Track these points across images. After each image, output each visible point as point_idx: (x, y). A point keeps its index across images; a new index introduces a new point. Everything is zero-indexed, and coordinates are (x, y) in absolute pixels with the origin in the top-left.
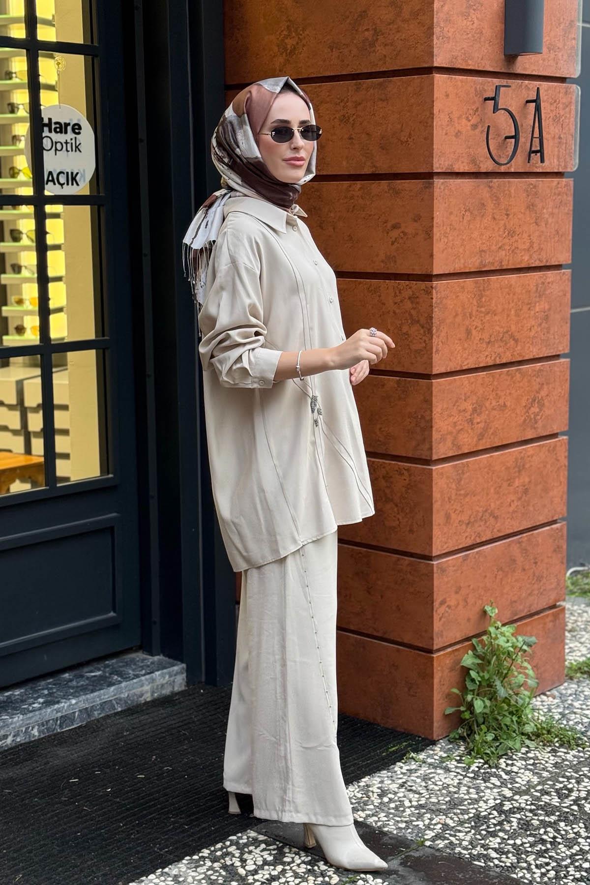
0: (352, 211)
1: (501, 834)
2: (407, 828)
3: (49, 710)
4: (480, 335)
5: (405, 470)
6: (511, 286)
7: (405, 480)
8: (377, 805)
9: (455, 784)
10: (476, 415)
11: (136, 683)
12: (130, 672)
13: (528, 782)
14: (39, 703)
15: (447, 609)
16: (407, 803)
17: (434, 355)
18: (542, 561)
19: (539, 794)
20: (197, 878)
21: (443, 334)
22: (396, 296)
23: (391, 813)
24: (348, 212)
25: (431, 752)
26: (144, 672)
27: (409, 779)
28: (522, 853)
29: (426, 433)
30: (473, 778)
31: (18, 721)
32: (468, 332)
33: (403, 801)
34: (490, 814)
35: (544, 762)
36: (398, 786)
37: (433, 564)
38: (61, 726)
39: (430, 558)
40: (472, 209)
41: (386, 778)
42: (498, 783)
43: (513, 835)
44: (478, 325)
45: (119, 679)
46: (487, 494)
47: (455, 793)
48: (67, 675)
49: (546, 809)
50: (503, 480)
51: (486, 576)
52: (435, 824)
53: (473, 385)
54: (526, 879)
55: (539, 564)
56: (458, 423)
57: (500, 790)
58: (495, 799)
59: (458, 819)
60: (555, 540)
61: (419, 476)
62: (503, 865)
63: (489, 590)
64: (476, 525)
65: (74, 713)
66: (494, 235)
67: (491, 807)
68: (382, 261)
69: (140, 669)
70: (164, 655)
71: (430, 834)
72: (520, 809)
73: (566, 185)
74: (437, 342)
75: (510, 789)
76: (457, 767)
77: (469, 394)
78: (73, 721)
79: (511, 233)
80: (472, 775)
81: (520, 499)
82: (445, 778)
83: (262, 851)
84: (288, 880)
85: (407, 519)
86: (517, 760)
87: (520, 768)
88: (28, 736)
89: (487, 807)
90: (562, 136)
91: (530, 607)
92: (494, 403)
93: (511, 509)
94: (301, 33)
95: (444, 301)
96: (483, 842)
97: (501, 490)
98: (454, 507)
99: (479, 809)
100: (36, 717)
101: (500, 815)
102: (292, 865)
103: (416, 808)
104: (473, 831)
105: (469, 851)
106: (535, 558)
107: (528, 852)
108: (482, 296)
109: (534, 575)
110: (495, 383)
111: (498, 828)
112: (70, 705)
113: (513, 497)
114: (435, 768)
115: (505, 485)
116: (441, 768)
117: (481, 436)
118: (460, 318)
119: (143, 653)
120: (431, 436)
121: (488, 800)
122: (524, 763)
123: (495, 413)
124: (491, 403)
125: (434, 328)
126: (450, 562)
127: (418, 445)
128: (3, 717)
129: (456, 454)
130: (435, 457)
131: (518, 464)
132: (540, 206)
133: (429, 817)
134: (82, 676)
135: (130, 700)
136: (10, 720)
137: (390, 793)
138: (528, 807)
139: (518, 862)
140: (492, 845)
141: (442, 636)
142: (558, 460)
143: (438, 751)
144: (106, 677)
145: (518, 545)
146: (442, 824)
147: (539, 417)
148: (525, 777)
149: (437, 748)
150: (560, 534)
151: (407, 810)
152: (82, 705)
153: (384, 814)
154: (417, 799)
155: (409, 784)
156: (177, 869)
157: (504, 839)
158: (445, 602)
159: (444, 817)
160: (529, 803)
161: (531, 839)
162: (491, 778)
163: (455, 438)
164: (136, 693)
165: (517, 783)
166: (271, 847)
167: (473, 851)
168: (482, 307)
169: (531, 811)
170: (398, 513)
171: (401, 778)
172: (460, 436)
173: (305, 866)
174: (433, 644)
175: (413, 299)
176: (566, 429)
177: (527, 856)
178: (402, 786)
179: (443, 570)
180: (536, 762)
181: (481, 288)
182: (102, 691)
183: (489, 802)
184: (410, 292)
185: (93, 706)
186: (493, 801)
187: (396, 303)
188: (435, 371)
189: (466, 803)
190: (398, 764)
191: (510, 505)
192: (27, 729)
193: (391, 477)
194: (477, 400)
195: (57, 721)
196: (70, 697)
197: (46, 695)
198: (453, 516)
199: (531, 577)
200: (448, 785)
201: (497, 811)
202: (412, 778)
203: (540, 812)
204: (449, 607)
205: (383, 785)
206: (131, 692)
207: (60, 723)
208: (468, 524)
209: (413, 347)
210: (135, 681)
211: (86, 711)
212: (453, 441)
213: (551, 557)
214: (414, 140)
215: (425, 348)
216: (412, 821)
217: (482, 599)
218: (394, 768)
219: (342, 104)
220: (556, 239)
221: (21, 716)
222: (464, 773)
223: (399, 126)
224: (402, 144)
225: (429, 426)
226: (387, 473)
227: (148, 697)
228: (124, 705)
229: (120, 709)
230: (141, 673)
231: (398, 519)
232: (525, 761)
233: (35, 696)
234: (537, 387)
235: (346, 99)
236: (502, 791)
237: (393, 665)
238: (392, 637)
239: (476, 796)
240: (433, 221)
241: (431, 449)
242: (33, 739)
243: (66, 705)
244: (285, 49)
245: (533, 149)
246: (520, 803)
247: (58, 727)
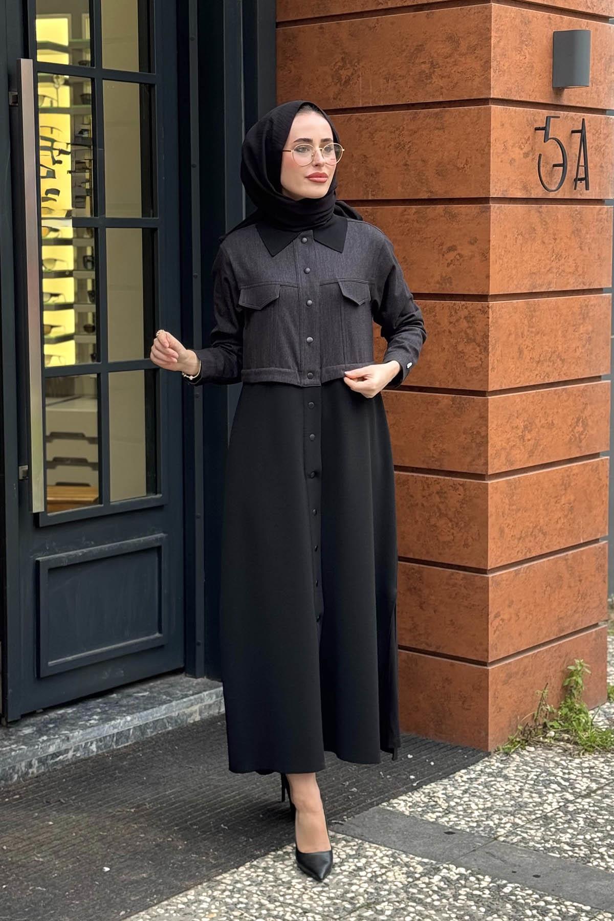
0: (407, 234)
1: (570, 831)
2: (479, 826)
3: (107, 726)
4: (531, 354)
5: (461, 485)
6: (558, 307)
7: (460, 495)
8: (445, 808)
9: (517, 790)
10: (527, 432)
11: (185, 702)
12: (178, 692)
13: (587, 787)
14: (95, 720)
15: (501, 622)
16: (474, 806)
17: (490, 372)
18: (587, 578)
19: (600, 798)
20: (286, 869)
21: (498, 352)
22: (451, 316)
23: (460, 815)
24: (402, 235)
25: (488, 764)
26: (191, 692)
27: (471, 786)
28: (593, 846)
29: (482, 448)
30: (534, 785)
31: (78, 736)
32: (521, 352)
33: (470, 804)
34: (556, 814)
35: (599, 771)
36: (462, 792)
37: (488, 577)
38: (117, 743)
39: (484, 571)
40: (524, 233)
41: (448, 786)
42: (559, 789)
43: (582, 832)
44: (529, 345)
45: (168, 698)
46: (537, 510)
47: (518, 797)
48: (115, 695)
49: (608, 809)
50: (551, 497)
51: (535, 592)
52: (505, 823)
53: (525, 403)
54: (603, 867)
55: (583, 581)
56: (512, 439)
57: (561, 795)
58: (559, 802)
59: (526, 819)
60: (597, 559)
61: (474, 490)
62: (577, 855)
63: (539, 605)
64: (527, 540)
65: (129, 730)
66: (543, 258)
67: (556, 809)
68: (438, 282)
69: (186, 690)
70: (208, 678)
71: (502, 832)
72: (584, 811)
73: (607, 212)
74: (493, 359)
75: (571, 793)
76: (515, 776)
77: (520, 411)
78: (127, 738)
79: (559, 257)
80: (532, 782)
81: (566, 516)
82: (506, 785)
83: (342, 847)
84: (374, 870)
85: (461, 534)
86: (573, 770)
87: (577, 776)
88: (87, 752)
89: (551, 809)
90: (603, 165)
91: (575, 624)
92: (543, 421)
93: (559, 526)
94: (356, 64)
95: (500, 321)
96: (554, 837)
97: (549, 506)
98: (508, 522)
99: (545, 810)
100: (94, 733)
101: (566, 815)
102: (375, 858)
103: (484, 810)
104: (543, 829)
105: (543, 845)
106: (580, 576)
107: (599, 845)
108: (532, 317)
109: (579, 593)
110: (544, 402)
111: (566, 825)
112: (125, 722)
113: (559, 514)
114: (493, 776)
115: (553, 501)
116: (500, 777)
117: (531, 453)
118: (513, 336)
119: (186, 676)
120: (486, 451)
121: (552, 803)
122: (580, 772)
123: (543, 431)
124: (540, 421)
125: (490, 346)
126: (504, 576)
127: (474, 460)
128: (63, 732)
129: (510, 469)
130: (490, 472)
131: (565, 482)
132: (584, 232)
133: (498, 817)
134: (129, 696)
135: (180, 719)
136: (71, 735)
137: (455, 798)
138: (592, 808)
139: (591, 853)
140: (563, 839)
141: (496, 649)
142: (600, 480)
143: (495, 763)
144: (154, 697)
145: (565, 562)
146: (512, 823)
147: (583, 437)
148: (583, 784)
149: (493, 761)
150: (602, 552)
151: (475, 812)
152: (137, 722)
153: (454, 816)
154: (482, 803)
155: (472, 790)
156: (264, 863)
157: (574, 835)
158: (500, 616)
159: (512, 818)
160: (591, 805)
161: (600, 835)
162: (551, 784)
163: (508, 454)
164: (186, 712)
165: (576, 788)
166: (352, 844)
167: (546, 845)
168: (532, 327)
169: (594, 811)
170: (453, 529)
171: (463, 786)
172: (514, 452)
173: (388, 859)
174: (488, 657)
175: (469, 318)
176: (608, 449)
177: (599, 848)
178: (465, 792)
179: (498, 584)
180: (592, 770)
181: (532, 309)
182: (154, 709)
183: (553, 804)
184: (466, 312)
185: (147, 723)
186: (557, 804)
187: (451, 323)
188: (490, 389)
189: (531, 805)
190: (458, 773)
191: (557, 522)
192: (86, 744)
193: (445, 492)
194: (528, 418)
195: (113, 737)
196: (124, 714)
197: (99, 713)
198: (506, 530)
199: (576, 595)
200: (510, 791)
201: (562, 811)
202: (474, 785)
203: (603, 812)
204: (503, 620)
205: (447, 792)
206: (181, 711)
207: (117, 739)
208: (520, 539)
209: (468, 365)
210: (185, 700)
211: (142, 729)
212: (507, 456)
213: (595, 575)
214: (470, 167)
215: (481, 365)
216: (483, 821)
217: (532, 614)
218: (454, 777)
219: (397, 132)
220: (599, 263)
221: (81, 731)
222: (524, 781)
223: (456, 154)
224: (458, 170)
225: (484, 442)
226: (441, 489)
227: (198, 718)
228: (174, 725)
229: (170, 728)
230: (188, 693)
231: (453, 534)
232: (581, 770)
233: (89, 713)
234: (581, 407)
235: (401, 128)
236: (563, 795)
237: (447, 679)
238: (445, 651)
239: (539, 800)
240: (489, 244)
241: (486, 464)
242: (91, 755)
243: (122, 722)
244: (340, 79)
245: (579, 177)
246: (583, 805)
247: (113, 744)
